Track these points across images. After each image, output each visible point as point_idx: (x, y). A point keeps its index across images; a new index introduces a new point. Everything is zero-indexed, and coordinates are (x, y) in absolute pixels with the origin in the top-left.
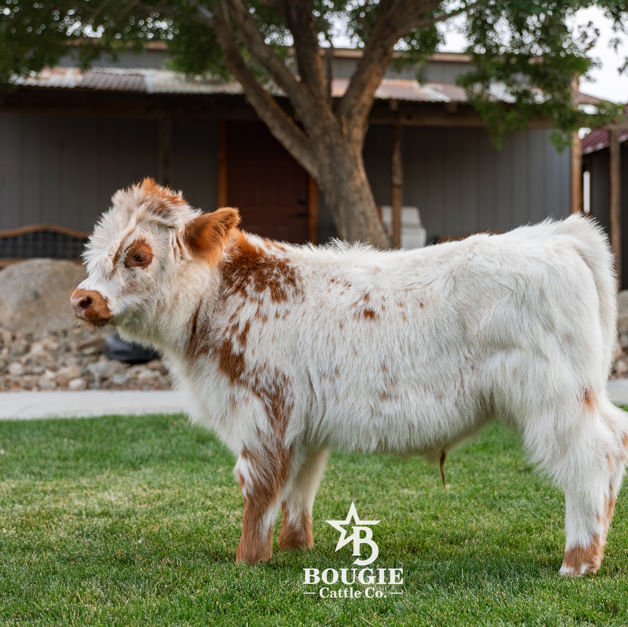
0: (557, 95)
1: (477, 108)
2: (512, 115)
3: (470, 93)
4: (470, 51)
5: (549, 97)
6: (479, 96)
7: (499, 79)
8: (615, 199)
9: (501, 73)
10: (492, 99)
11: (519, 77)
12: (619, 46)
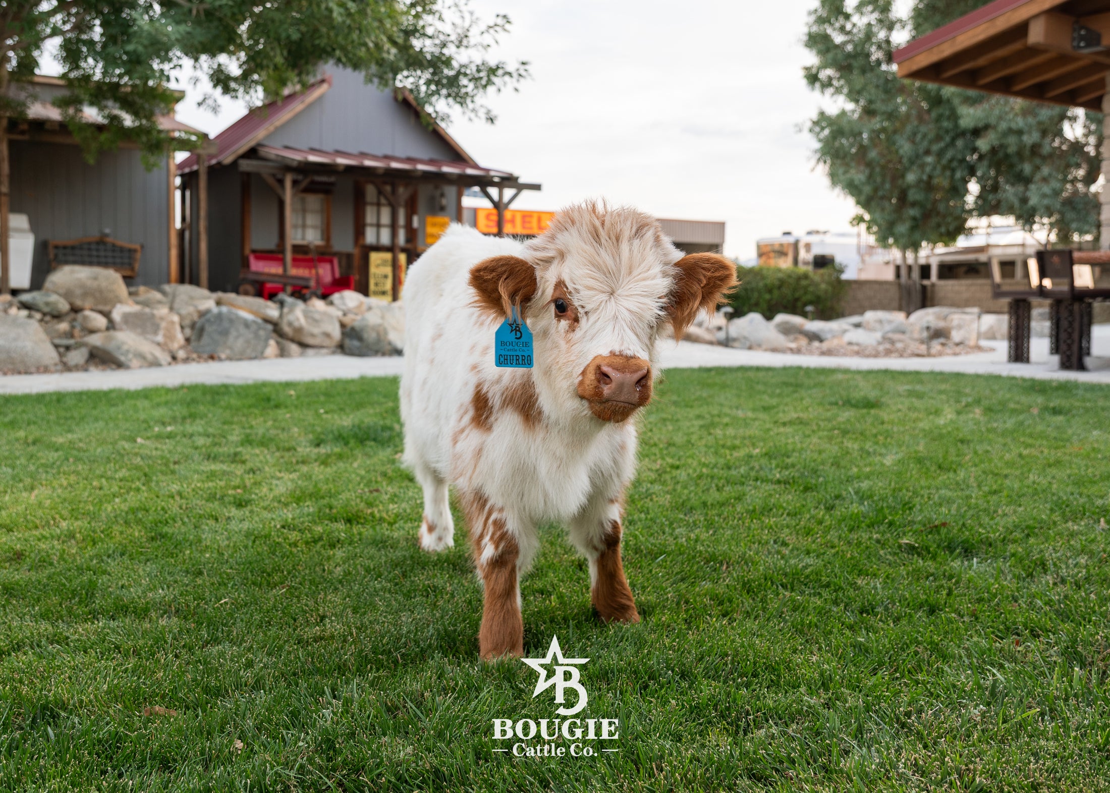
0: (144, 122)
1: (71, 128)
2: (103, 137)
3: (64, 114)
4: (64, 76)
5: (137, 124)
6: (73, 118)
7: (92, 104)
8: (203, 213)
9: (94, 99)
10: (84, 121)
11: (110, 103)
12: (198, 84)
